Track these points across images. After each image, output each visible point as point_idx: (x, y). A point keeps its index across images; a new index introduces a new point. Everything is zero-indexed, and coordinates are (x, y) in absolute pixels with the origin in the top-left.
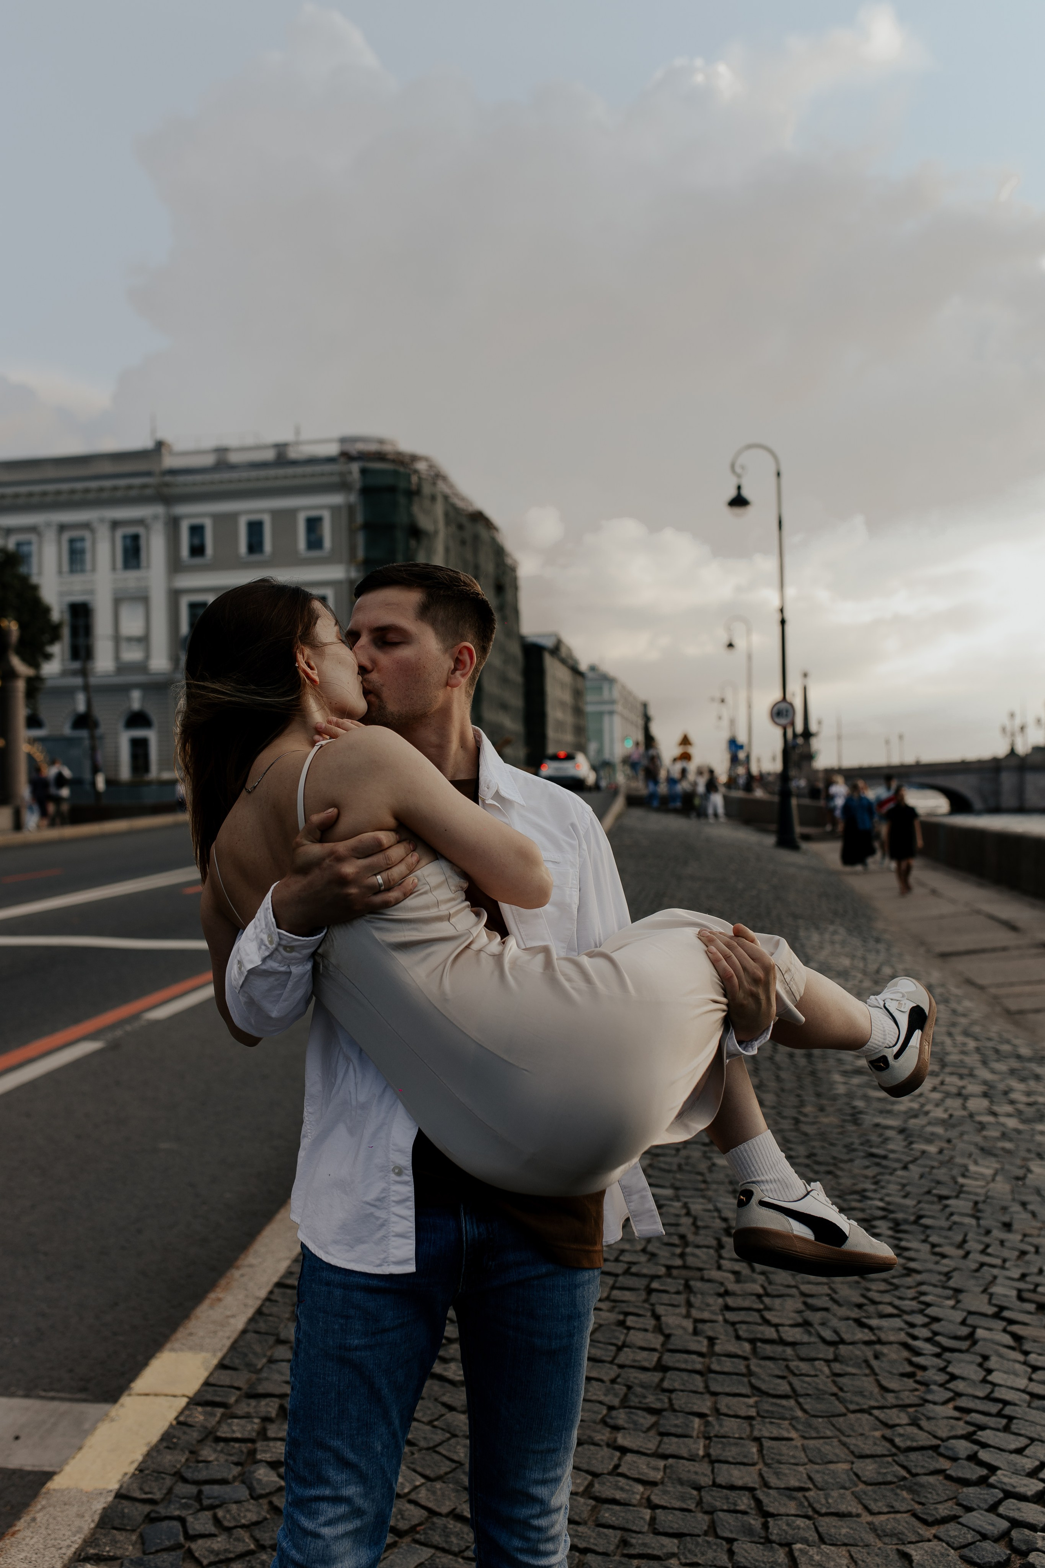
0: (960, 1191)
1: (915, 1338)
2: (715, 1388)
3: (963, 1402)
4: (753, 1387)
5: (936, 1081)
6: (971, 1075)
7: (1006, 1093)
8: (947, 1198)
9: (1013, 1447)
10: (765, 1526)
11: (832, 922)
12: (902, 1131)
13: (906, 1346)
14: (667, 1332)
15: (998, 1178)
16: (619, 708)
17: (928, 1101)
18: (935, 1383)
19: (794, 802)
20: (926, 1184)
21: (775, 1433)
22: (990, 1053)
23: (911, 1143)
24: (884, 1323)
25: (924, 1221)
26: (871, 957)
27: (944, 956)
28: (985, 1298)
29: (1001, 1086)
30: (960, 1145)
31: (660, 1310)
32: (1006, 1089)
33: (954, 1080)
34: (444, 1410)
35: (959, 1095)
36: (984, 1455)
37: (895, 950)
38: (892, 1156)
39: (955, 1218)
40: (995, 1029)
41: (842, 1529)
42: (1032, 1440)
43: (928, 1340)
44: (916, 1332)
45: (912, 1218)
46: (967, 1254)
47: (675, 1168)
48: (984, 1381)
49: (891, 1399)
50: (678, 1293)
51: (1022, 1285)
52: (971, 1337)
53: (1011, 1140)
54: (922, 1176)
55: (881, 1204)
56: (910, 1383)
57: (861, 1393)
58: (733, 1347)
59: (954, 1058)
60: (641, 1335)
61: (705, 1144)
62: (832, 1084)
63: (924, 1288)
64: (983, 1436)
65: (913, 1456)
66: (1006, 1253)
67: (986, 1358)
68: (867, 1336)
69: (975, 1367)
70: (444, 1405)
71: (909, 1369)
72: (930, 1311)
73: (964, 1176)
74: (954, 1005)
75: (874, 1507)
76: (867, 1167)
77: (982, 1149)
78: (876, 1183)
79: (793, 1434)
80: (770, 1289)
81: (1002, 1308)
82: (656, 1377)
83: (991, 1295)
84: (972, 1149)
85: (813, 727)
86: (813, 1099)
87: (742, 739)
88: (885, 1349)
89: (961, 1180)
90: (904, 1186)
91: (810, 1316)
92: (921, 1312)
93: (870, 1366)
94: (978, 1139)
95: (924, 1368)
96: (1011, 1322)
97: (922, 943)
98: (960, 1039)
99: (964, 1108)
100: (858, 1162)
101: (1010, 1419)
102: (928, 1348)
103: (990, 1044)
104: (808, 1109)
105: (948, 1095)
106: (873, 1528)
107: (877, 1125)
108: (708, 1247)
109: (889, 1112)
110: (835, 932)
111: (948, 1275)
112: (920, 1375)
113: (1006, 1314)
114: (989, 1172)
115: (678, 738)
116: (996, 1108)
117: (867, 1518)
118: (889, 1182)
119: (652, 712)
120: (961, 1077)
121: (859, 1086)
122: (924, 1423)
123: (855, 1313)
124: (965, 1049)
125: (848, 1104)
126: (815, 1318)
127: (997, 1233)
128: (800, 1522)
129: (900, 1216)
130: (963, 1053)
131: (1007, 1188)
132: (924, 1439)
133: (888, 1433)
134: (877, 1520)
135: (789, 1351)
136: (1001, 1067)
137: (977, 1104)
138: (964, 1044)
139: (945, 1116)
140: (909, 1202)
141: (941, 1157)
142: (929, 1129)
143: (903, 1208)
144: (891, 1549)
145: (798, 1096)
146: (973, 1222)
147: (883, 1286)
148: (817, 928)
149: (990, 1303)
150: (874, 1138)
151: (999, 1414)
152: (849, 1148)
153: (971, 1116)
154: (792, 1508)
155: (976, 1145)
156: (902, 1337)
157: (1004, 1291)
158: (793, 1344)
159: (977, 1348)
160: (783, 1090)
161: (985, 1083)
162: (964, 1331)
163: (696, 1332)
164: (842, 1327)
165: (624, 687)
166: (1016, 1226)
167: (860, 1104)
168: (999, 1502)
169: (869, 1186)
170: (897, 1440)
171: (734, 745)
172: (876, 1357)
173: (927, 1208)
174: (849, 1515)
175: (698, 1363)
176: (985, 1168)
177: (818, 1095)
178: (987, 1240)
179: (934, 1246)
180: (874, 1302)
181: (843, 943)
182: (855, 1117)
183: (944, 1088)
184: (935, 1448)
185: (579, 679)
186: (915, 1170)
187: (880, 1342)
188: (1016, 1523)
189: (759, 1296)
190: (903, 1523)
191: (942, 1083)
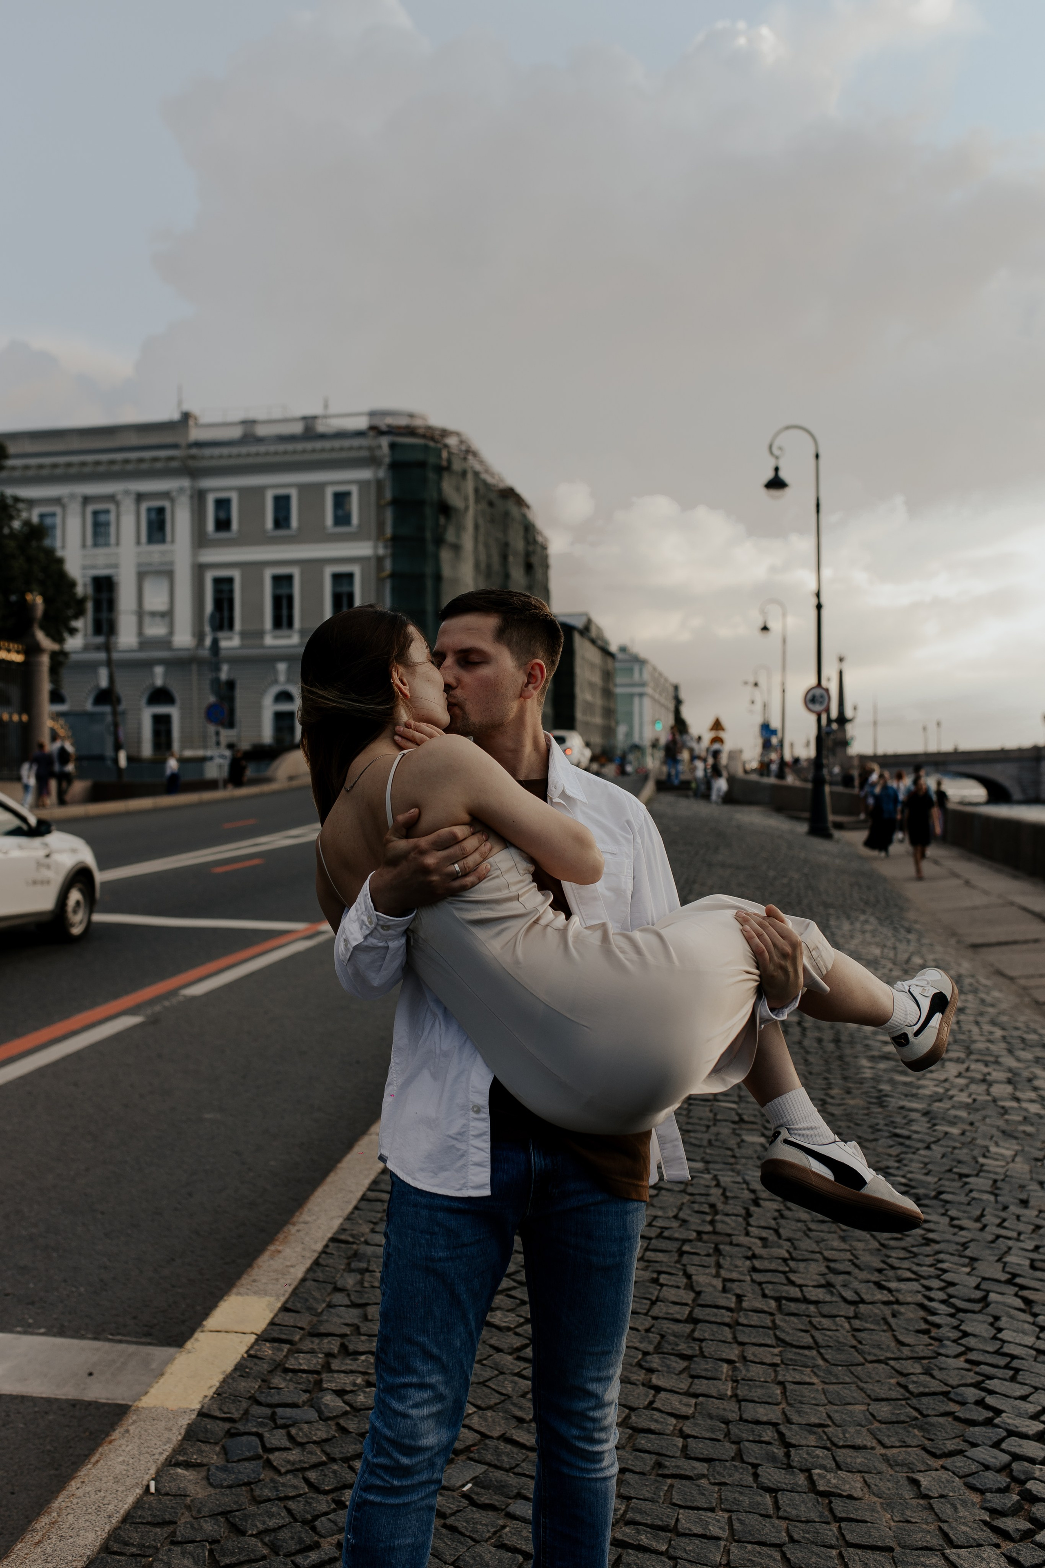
0: (980, 1170)
1: (931, 1299)
2: (741, 1338)
3: (973, 1356)
4: (777, 1338)
5: (962, 1067)
6: (997, 1062)
7: (1030, 1080)
8: (967, 1176)
9: (1018, 1394)
10: (788, 1455)
11: (864, 912)
12: (926, 1114)
13: (922, 1306)
14: (698, 1289)
15: (1018, 1159)
16: (649, 690)
17: (953, 1086)
18: (948, 1339)
19: (827, 789)
20: (947, 1163)
21: (798, 1378)
22: (1016, 1042)
23: (935, 1125)
24: (903, 1286)
25: (943, 1196)
26: (901, 947)
27: (975, 947)
28: (1000, 1266)
29: (1026, 1074)
30: (982, 1128)
31: (691, 1270)
32: (1031, 1076)
33: (980, 1067)
34: (492, 1351)
35: (984, 1081)
36: (990, 1400)
37: (925, 941)
38: (915, 1136)
39: (974, 1194)
40: (1022, 1018)
41: (859, 1459)
42: (1036, 1389)
43: (943, 1302)
44: (932, 1294)
45: (933, 1194)
46: (985, 1226)
47: (705, 1143)
48: (994, 1338)
49: (906, 1351)
50: (708, 1255)
51: (1035, 1256)
52: (984, 1300)
53: (1032, 1124)
54: (943, 1156)
55: (903, 1180)
56: (925, 1339)
57: (879, 1347)
58: (759, 1304)
59: (980, 1046)
60: (673, 1291)
61: (734, 1122)
62: (859, 1068)
63: (941, 1256)
64: (991, 1384)
65: (925, 1400)
66: (1021, 1227)
67: (997, 1318)
68: (885, 1296)
69: (986, 1326)
70: (492, 1346)
71: (924, 1326)
72: (946, 1277)
73: (984, 1156)
74: (983, 996)
75: (887, 1441)
76: (891, 1146)
77: (1004, 1132)
78: (899, 1161)
79: (815, 1380)
80: (795, 1254)
81: (1015, 1276)
82: (688, 1328)
83: (1005, 1264)
84: (994, 1131)
85: (849, 713)
86: (840, 1082)
87: (775, 724)
88: (902, 1309)
89: (981, 1160)
90: (926, 1164)
91: (832, 1278)
92: (938, 1277)
93: (887, 1323)
94: (1001, 1123)
95: (938, 1326)
96: (1023, 1287)
97: (954, 934)
98: (987, 1027)
99: (989, 1094)
100: (881, 1142)
101: (1017, 1370)
102: (943, 1308)
103: (1016, 1033)
104: (835, 1092)
105: (972, 1080)
106: (886, 1459)
107: (902, 1108)
108: (736, 1215)
109: (914, 1095)
110: (866, 922)
111: (965, 1246)
112: (934, 1332)
113: (1018, 1280)
114: (1009, 1153)
115: (710, 722)
116: (1019, 1094)
117: (881, 1450)
118: (911, 1160)
119: (683, 695)
120: (986, 1065)
121: (885, 1070)
122: (936, 1373)
123: (876, 1277)
124: (991, 1037)
125: (874, 1087)
126: (838, 1280)
127: (1014, 1209)
128: (819, 1452)
129: (921, 1191)
130: (989, 1041)
131: (1026, 1168)
132: (935, 1386)
133: (902, 1380)
134: (890, 1452)
135: (812, 1308)
136: (1027, 1055)
137: (1001, 1090)
138: (991, 1033)
139: (970, 1101)
140: (930, 1179)
141: (963, 1139)
142: (953, 1112)
143: (924, 1184)
144: (901, 1476)
145: (826, 1079)
146: (992, 1198)
147: (902, 1254)
148: (848, 918)
149: (1003, 1270)
150: (899, 1120)
151: (1007, 1367)
152: (874, 1129)
153: (995, 1101)
154: (812, 1440)
155: (998, 1128)
156: (919, 1298)
157: (1018, 1260)
158: (816, 1303)
159: (989, 1310)
160: (810, 1073)
161: (1010, 1070)
162: (978, 1294)
163: (724, 1290)
164: (863, 1288)
165: (655, 669)
166: (1032, 1203)
167: (886, 1087)
168: (1003, 1440)
169: (892, 1163)
170: (911, 1387)
171: (766, 730)
172: (894, 1315)
173: (947, 1185)
174: (865, 1447)
175: (727, 1317)
176: (1007, 1149)
177: (845, 1078)
178: (1004, 1214)
179: (952, 1219)
180: (893, 1268)
181: (874, 933)
182: (881, 1100)
183: (968, 1074)
184: (946, 1394)
185: (609, 660)
186: (937, 1150)
187: (898, 1302)
188: (1016, 1457)
189: (785, 1260)
190: (914, 1455)
191: (967, 1069)
